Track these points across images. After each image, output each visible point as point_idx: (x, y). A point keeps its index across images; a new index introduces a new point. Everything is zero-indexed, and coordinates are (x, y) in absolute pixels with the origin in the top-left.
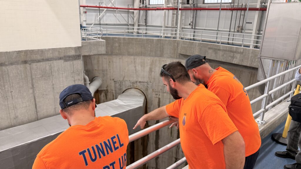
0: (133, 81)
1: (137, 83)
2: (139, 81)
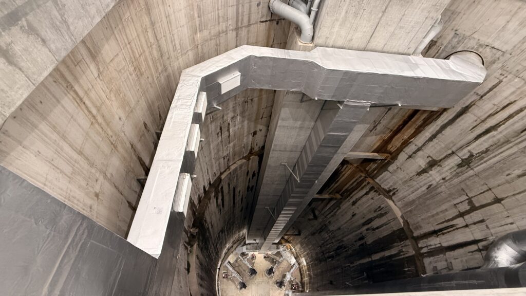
0: (483, 43)
2: (493, 46)
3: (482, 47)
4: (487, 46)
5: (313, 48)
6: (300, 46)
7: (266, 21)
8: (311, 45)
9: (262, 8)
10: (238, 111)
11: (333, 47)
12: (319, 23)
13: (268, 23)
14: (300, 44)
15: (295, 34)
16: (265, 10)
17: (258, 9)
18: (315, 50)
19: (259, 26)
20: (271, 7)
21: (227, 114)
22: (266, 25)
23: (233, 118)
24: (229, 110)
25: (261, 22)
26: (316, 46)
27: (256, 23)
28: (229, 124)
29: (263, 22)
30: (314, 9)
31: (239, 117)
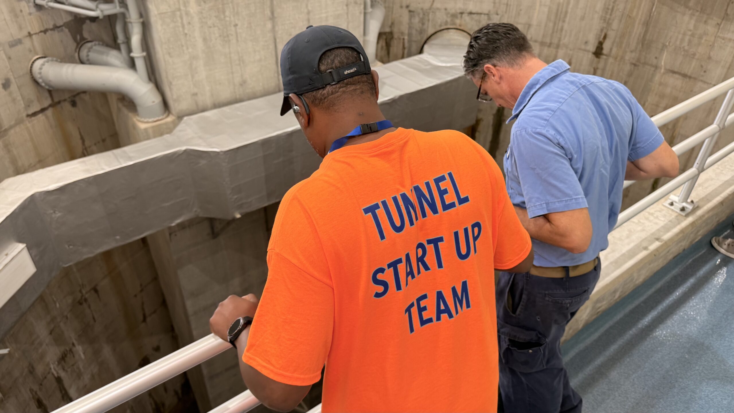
0: (453, 11)
1: (464, 15)
2: (469, 11)
3: (457, 17)
4: (462, 13)
5: (175, 124)
6: (146, 130)
7: (43, 110)
8: (170, 119)
9: (19, 88)
10: (71, 335)
11: (217, 106)
12: (163, 75)
13: (49, 112)
14: (142, 126)
15: (125, 111)
16: (30, 91)
17: (10, 94)
18: (182, 126)
19: (29, 125)
20: (40, 81)
21: (42, 357)
22: (47, 117)
23: (63, 358)
24: (41, 344)
25: (28, 116)
26: (180, 117)
27: (19, 122)
28: (59, 380)
29: (34, 114)
30: (137, 53)
31: (79, 349)
